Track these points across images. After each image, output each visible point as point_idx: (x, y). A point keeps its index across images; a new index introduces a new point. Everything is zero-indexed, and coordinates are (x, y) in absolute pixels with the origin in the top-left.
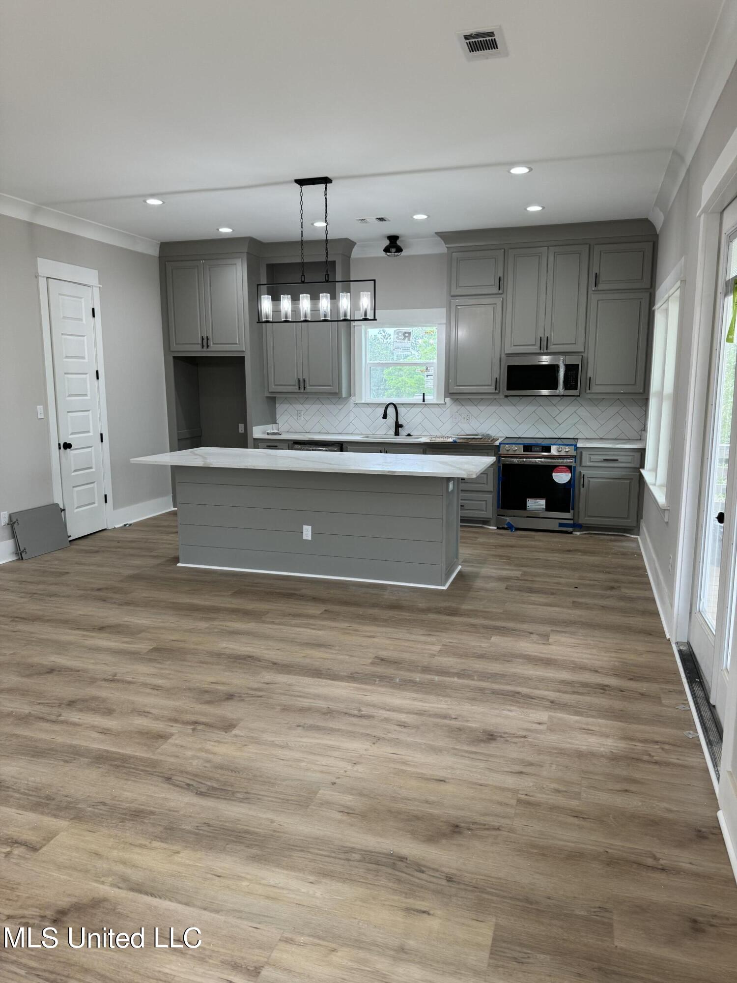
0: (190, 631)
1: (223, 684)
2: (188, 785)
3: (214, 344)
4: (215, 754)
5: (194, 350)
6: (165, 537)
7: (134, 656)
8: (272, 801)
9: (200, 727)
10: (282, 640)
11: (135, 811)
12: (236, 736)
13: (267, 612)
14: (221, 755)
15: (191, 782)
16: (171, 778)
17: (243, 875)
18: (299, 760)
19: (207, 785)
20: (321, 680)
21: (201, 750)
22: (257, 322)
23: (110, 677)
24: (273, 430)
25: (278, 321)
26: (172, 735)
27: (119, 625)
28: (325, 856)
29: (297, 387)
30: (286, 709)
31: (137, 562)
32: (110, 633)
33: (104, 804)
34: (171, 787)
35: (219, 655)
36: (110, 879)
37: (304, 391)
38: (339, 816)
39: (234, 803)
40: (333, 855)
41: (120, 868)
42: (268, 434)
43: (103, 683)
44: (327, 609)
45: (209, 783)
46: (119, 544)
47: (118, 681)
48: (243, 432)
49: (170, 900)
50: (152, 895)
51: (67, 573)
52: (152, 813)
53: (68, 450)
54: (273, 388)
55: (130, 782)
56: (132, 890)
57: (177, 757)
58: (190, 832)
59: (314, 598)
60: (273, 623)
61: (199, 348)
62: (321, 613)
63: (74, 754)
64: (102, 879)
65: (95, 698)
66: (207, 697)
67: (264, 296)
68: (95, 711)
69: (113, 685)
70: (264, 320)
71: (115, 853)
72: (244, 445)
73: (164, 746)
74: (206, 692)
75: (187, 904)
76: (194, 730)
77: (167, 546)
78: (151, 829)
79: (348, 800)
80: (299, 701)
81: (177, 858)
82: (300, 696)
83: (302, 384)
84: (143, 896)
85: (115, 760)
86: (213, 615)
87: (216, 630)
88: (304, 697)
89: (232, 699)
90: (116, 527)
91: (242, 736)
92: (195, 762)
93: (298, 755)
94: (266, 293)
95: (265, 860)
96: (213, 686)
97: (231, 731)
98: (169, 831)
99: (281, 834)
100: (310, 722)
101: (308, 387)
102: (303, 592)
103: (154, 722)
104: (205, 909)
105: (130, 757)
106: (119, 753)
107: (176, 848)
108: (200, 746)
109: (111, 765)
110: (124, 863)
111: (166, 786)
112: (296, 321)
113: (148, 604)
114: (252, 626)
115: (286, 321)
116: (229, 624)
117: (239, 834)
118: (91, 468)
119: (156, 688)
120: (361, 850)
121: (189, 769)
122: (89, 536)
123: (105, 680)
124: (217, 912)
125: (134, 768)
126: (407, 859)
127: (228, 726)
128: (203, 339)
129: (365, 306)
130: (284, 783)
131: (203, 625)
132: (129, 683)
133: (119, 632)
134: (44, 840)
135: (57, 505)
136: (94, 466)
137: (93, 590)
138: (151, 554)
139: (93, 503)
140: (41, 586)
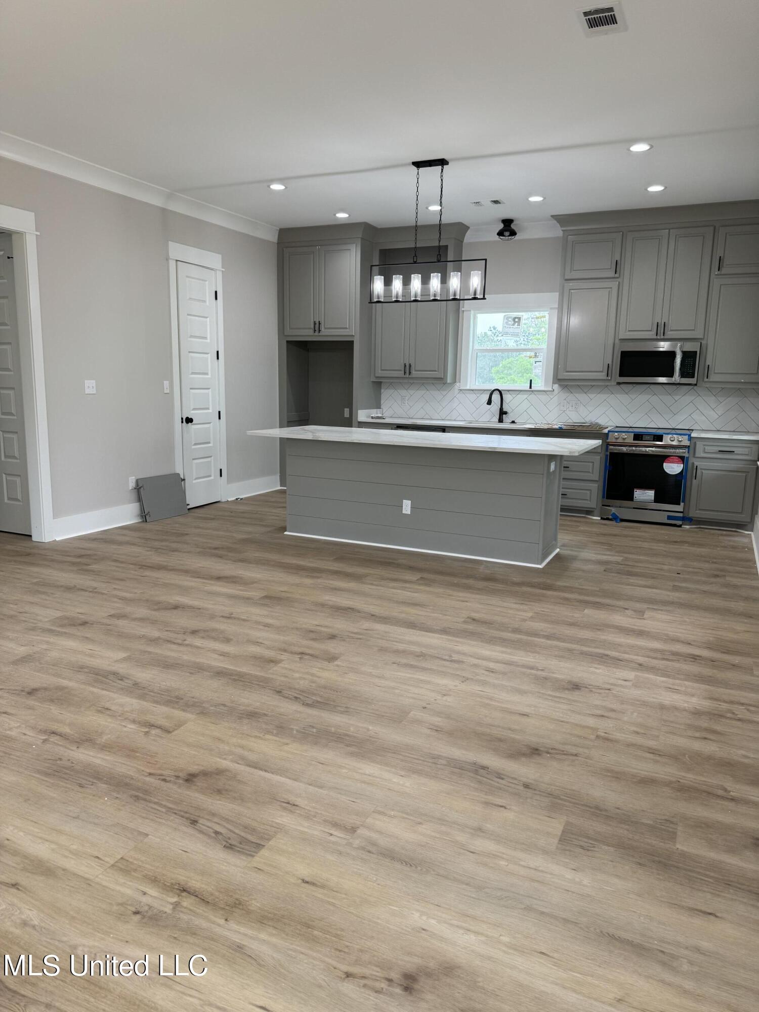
0: (297, 585)
1: (326, 627)
2: (296, 697)
3: (325, 328)
4: (319, 677)
5: (306, 334)
6: (274, 511)
7: (247, 600)
8: (369, 715)
9: (307, 657)
10: (380, 598)
11: (250, 713)
12: (338, 666)
13: (366, 576)
14: (325, 679)
15: (298, 696)
16: (280, 692)
17: (343, 765)
18: (393, 688)
19: (312, 699)
20: (415, 631)
21: (308, 673)
23: (228, 615)
24: (377, 414)
25: (389, 301)
26: (283, 661)
27: (234, 577)
28: (415, 759)
29: (403, 372)
30: (382, 650)
31: (250, 529)
32: (227, 582)
33: (224, 705)
34: (281, 698)
35: (323, 605)
36: (231, 757)
37: (410, 376)
38: (428, 732)
39: (336, 714)
40: (422, 758)
41: (239, 751)
42: (372, 418)
43: (222, 619)
44: (423, 576)
45: (314, 698)
46: (233, 514)
47: (235, 618)
48: (348, 416)
49: (281, 776)
50: (266, 771)
52: (265, 715)
53: (190, 423)
54: (379, 373)
55: (246, 692)
56: (250, 766)
57: (286, 677)
58: (296, 731)
59: (410, 567)
60: (372, 584)
61: (311, 332)
62: (418, 580)
63: (199, 668)
64: (224, 757)
65: (214, 630)
66: (312, 635)
67: (376, 277)
68: (215, 639)
69: (229, 621)
70: (375, 300)
71: (234, 740)
72: (350, 426)
73: (275, 669)
74: (312, 631)
75: (295, 780)
76: (300, 658)
77: (276, 518)
78: (264, 726)
79: (437, 720)
80: (396, 645)
81: (286, 748)
82: (396, 642)
83: (407, 369)
84: (258, 771)
85: (231, 675)
86: (318, 575)
87: (320, 586)
88: (399, 642)
89: (334, 638)
90: (229, 500)
91: (343, 666)
92: (302, 682)
93: (392, 684)
94: (378, 272)
95: (362, 756)
96: (318, 628)
97: (333, 662)
98: (280, 729)
99: (377, 740)
100: (404, 661)
101: (413, 372)
102: (400, 561)
103: (267, 650)
104: (310, 785)
105: (246, 674)
106: (236, 671)
107: (285, 741)
108: (307, 671)
109: (230, 679)
110: (242, 747)
111: (277, 697)
112: (407, 301)
113: (259, 562)
114: (352, 585)
115: (397, 301)
116: (331, 582)
117: (340, 736)
118: (209, 443)
119: (267, 625)
120: (446, 757)
121: (297, 687)
122: (206, 506)
123: (223, 617)
124: (321, 787)
125: (249, 682)
126: (488, 768)
127: (332, 658)
128: (315, 324)
129: (475, 286)
130: (380, 703)
131: (308, 581)
132: (244, 620)
133: (234, 582)
134: (176, 726)
135: (178, 474)
136: (212, 442)
137: (210, 548)
138: (261, 523)
139: (210, 476)
140: (164, 544)
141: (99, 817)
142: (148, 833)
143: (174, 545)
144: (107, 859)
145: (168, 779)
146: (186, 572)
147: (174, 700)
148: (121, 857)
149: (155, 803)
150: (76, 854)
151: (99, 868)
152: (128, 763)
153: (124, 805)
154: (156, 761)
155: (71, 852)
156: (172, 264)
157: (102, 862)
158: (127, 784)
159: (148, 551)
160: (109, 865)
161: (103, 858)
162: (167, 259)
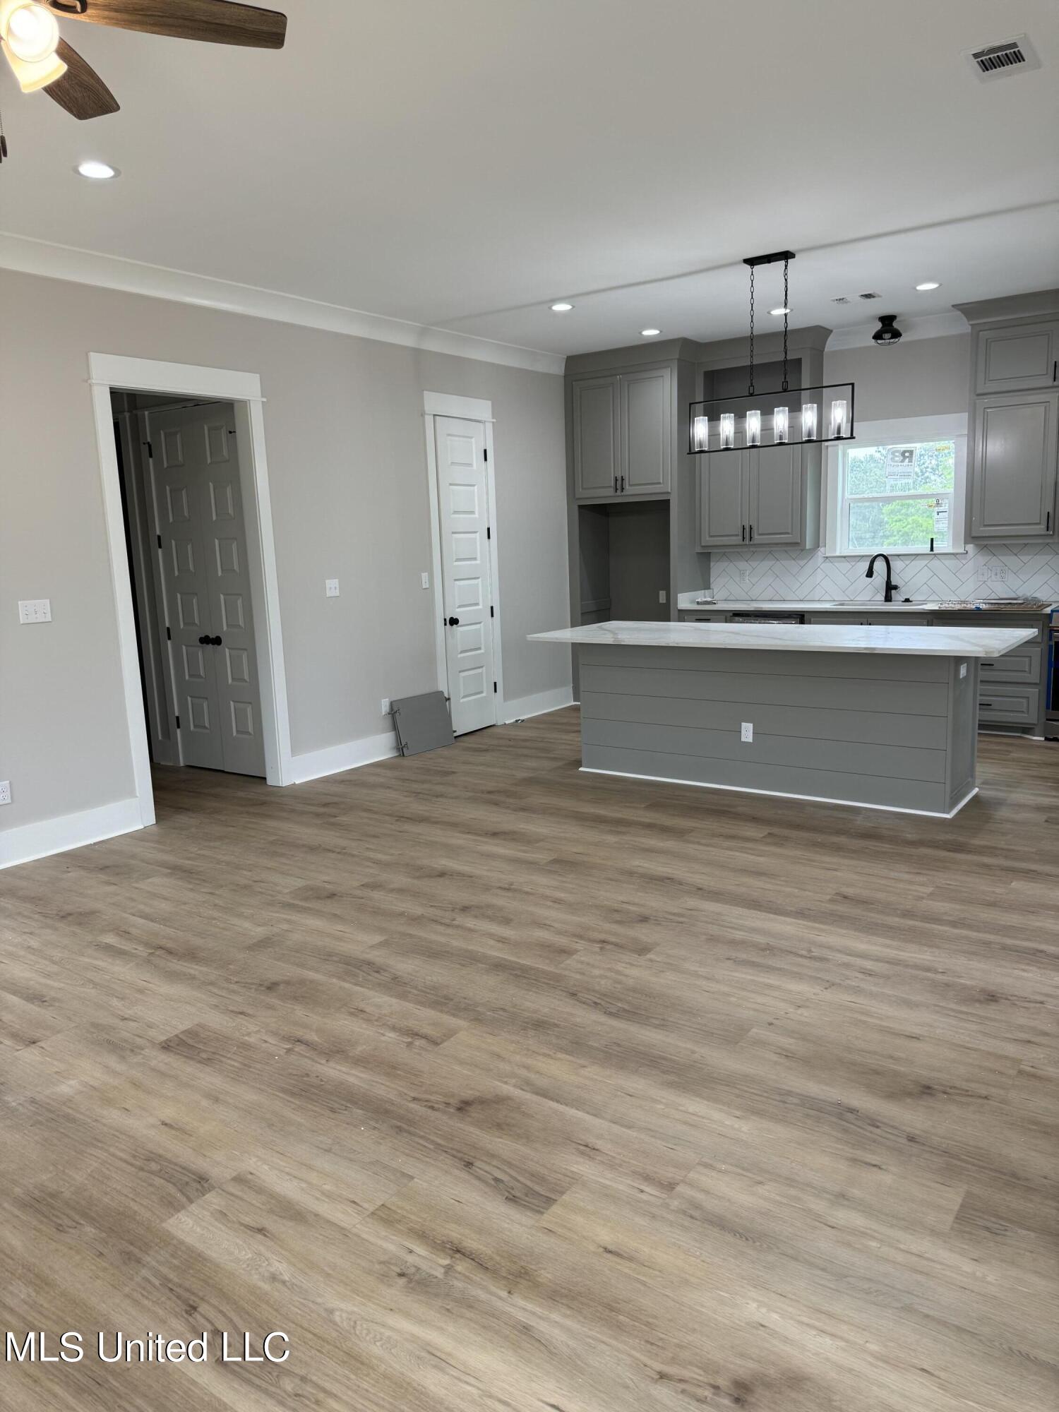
0: (596, 844)
1: (636, 904)
2: (595, 1003)
3: (630, 485)
4: (626, 976)
5: (604, 494)
6: (564, 737)
7: (531, 865)
9: (609, 947)
11: (538, 1021)
12: (651, 960)
13: (691, 830)
14: (633, 978)
15: (599, 1001)
16: (576, 995)
21: (610, 970)
22: (688, 454)
23: (506, 886)
24: (705, 598)
25: (716, 449)
26: (576, 951)
27: (514, 833)
28: (757, 1095)
29: (741, 538)
30: (713, 939)
31: (534, 764)
32: (505, 840)
34: (576, 1002)
35: (631, 873)
37: (751, 543)
38: (775, 1058)
39: (649, 1028)
40: (766, 1095)
42: (698, 603)
43: (499, 892)
44: (770, 832)
45: (620, 1005)
46: (511, 743)
47: (515, 890)
49: (577, 1109)
50: (557, 1101)
51: (454, 773)
52: (556, 1025)
53: (455, 625)
54: (707, 541)
56: (537, 1093)
57: (583, 974)
58: (597, 1049)
59: (754, 818)
60: (699, 843)
61: (611, 492)
62: (764, 837)
65: (489, 906)
66: (617, 917)
67: (698, 418)
68: (491, 919)
69: (508, 894)
70: (696, 450)
72: (667, 618)
73: (568, 962)
74: (616, 911)
75: (595, 1115)
76: (601, 948)
77: (568, 747)
78: (556, 1041)
79: (787, 1042)
80: (732, 933)
81: (584, 1072)
82: (732, 928)
83: (747, 533)
84: (547, 1100)
85: (512, 968)
86: (624, 829)
87: (627, 846)
88: (737, 929)
89: (646, 921)
90: (507, 722)
91: (658, 961)
92: (603, 982)
93: (726, 989)
94: (702, 412)
95: (684, 1088)
96: (625, 906)
97: (645, 955)
98: (574, 1045)
100: (743, 956)
101: (755, 537)
102: (740, 809)
103: (557, 936)
104: (615, 1123)
105: (530, 968)
106: (517, 963)
107: (582, 1062)
108: (609, 966)
109: (510, 974)
110: (528, 1067)
111: (571, 1001)
112: (741, 447)
113: (545, 811)
114: (670, 844)
115: (727, 449)
116: (643, 840)
117: (654, 1059)
118: (479, 649)
119: (557, 901)
120: (801, 1095)
121: (597, 988)
122: (478, 733)
123: (500, 888)
124: (629, 1127)
125: (534, 980)
126: (858, 1111)
127: (643, 950)
128: (616, 480)
129: (839, 420)
131: (611, 839)
132: (527, 893)
133: (514, 840)
134: (444, 1036)
135: (442, 692)
136: (483, 647)
137: (483, 792)
138: (549, 755)
139: (482, 692)
140: (426, 786)
141: (355, 1151)
142: (415, 1176)
143: (439, 789)
144: (366, 1205)
145: (436, 1106)
146: (454, 825)
147: (440, 1000)
148: (382, 1203)
149: (421, 1137)
150: (329, 1196)
151: (356, 1215)
152: (388, 1084)
153: (383, 1138)
154: (421, 1082)
155: (323, 1193)
156: (429, 420)
157: (360, 1209)
158: (387, 1112)
159: (406, 797)
160: (368, 1213)
161: (361, 1204)
162: (423, 415)
